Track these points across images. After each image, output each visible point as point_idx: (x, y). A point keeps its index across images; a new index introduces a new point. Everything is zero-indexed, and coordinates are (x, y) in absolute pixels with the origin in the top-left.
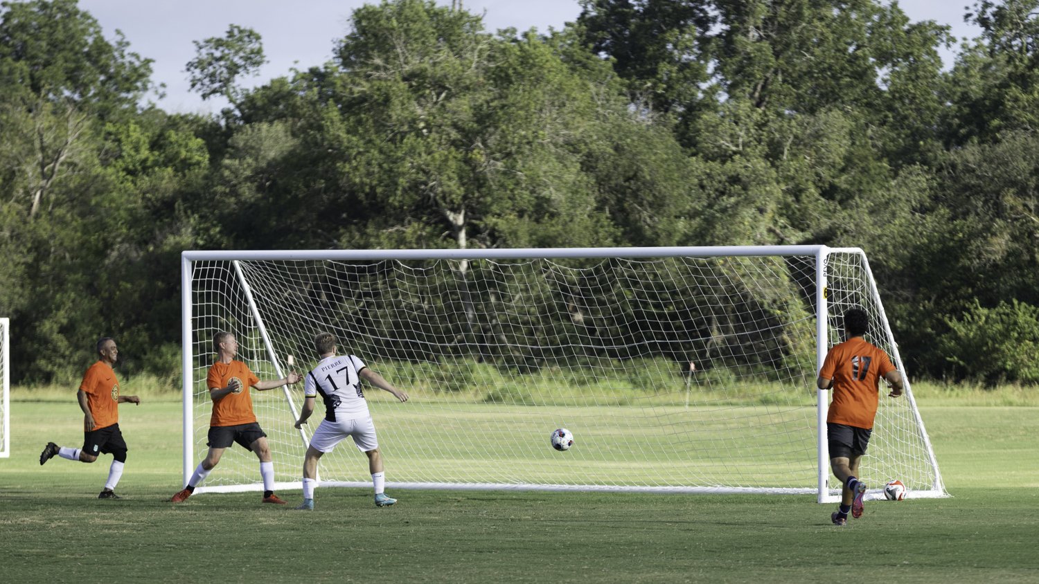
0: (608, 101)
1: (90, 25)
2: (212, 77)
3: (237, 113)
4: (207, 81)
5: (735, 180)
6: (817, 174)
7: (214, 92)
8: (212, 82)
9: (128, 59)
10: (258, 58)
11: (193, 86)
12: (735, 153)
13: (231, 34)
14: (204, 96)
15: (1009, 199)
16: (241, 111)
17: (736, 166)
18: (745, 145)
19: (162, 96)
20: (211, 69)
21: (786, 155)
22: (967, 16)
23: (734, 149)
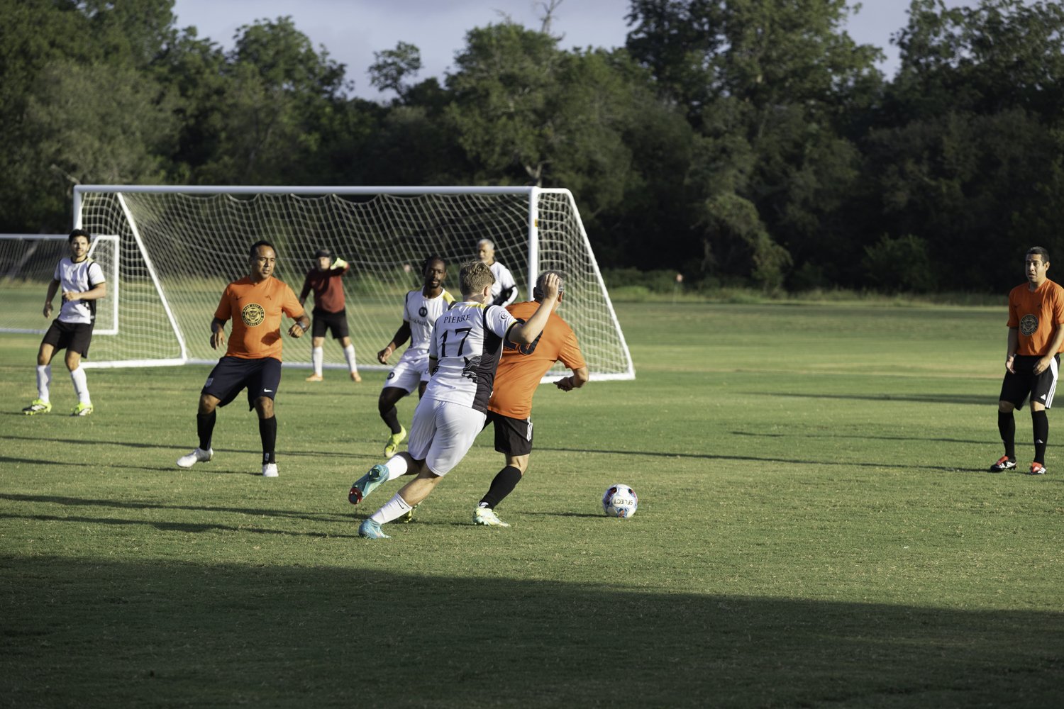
0: (643, 95)
1: (304, 41)
2: (386, 77)
3: (402, 101)
4: (382, 79)
5: (724, 150)
6: (783, 147)
7: (387, 86)
8: (386, 79)
9: (328, 64)
10: (416, 64)
11: (373, 81)
12: (726, 132)
13: (399, 48)
14: (381, 89)
15: (910, 166)
16: (405, 99)
17: (727, 141)
18: (734, 126)
19: (352, 89)
20: (385, 71)
21: (760, 135)
22: (892, 40)
23: (724, 128)
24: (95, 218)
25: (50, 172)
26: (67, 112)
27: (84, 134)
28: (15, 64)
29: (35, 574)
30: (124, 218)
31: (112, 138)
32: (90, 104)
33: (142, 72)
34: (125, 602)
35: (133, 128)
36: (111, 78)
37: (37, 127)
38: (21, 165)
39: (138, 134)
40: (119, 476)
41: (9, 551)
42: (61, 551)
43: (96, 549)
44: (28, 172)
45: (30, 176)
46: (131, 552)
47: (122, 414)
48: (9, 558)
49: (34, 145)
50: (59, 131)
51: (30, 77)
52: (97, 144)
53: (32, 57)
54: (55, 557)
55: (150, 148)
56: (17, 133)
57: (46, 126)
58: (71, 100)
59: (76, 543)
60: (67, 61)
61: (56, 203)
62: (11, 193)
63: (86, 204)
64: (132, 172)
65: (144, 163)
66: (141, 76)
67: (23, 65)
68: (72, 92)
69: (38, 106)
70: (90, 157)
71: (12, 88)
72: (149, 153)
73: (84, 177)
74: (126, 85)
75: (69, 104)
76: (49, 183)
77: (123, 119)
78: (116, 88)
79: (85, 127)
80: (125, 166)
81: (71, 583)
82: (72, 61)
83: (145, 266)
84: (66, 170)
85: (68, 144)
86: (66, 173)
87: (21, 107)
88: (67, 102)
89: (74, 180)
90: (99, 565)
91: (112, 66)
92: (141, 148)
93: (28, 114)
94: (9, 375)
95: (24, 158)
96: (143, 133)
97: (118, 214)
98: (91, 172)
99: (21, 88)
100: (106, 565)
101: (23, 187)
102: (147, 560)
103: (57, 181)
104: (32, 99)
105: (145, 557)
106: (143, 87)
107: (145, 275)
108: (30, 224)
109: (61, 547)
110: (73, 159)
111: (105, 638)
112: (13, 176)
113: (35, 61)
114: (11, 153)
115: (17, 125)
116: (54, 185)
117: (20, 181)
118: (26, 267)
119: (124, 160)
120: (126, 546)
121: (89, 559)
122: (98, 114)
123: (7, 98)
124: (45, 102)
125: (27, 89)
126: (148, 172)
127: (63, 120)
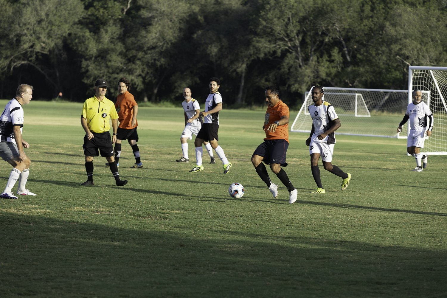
24: (419, 82)
25: (396, 59)
26: (404, 31)
27: (413, 41)
28: (379, 6)
29: (390, 255)
30: (433, 82)
31: (427, 43)
32: (415, 27)
33: (442, 11)
34: (434, 270)
35: (437, 39)
36: (426, 14)
37: (390, 37)
38: (382, 56)
39: (439, 42)
40: (430, 208)
41: (377, 243)
42: (403, 244)
43: (420, 243)
44: (385, 59)
45: (386, 61)
46: (437, 246)
47: (432, 178)
48: (377, 246)
49: (388, 46)
50: (401, 39)
51: (387, 12)
52: (419, 46)
53: (388, 3)
54: (400, 247)
55: (445, 49)
56: (380, 40)
57: (394, 37)
58: (407, 24)
59: (410, 240)
60: (405, 5)
61: (398, 74)
62: (377, 69)
63: (415, 76)
64: (436, 60)
65: (442, 56)
66: (441, 13)
67: (383, 7)
68: (407, 21)
69: (390, 27)
70: (415, 52)
71: (378, 18)
72: (444, 51)
73: (413, 62)
74: (433, 18)
75: (406, 26)
76: (395, 65)
77: (432, 34)
78: (429, 19)
79: (413, 38)
80: (433, 57)
81: (408, 260)
82: (407, 5)
83: (443, 106)
84: (403, 59)
85: (405, 46)
86: (403, 60)
87: (382, 27)
88: (404, 25)
89: (408, 63)
90: (421, 251)
91: (427, 8)
92: (441, 48)
93: (385, 31)
94: (376, 157)
95: (383, 52)
96: (441, 41)
97: (431, 80)
98: (416, 60)
99: (382, 18)
100: (424, 252)
101: (383, 67)
102: (445, 250)
103: (399, 64)
104: (387, 24)
105: (444, 248)
106: (442, 18)
107: (443, 111)
108: (386, 84)
109: (403, 242)
110: (407, 53)
111: (425, 287)
112: (378, 61)
113: (389, 5)
114: (377, 50)
115: (380, 36)
116: (398, 65)
117: (381, 64)
118: (384, 105)
119: (432, 54)
120: (434, 243)
121: (416, 248)
122: (419, 32)
123: (375, 23)
124: (394, 25)
125: (385, 19)
126: (444, 60)
127: (403, 34)
